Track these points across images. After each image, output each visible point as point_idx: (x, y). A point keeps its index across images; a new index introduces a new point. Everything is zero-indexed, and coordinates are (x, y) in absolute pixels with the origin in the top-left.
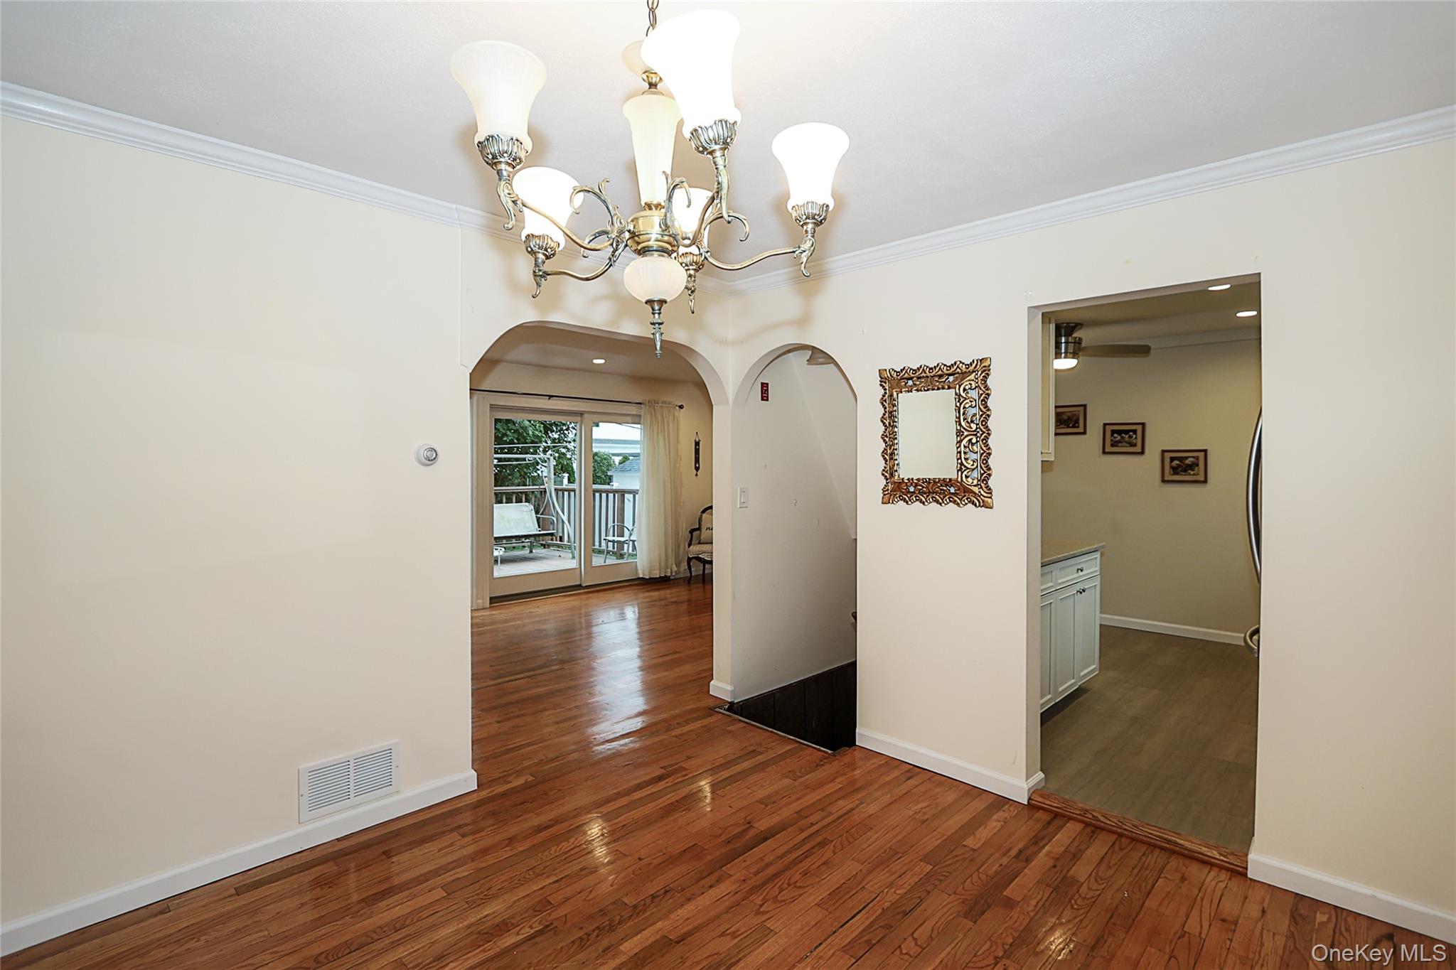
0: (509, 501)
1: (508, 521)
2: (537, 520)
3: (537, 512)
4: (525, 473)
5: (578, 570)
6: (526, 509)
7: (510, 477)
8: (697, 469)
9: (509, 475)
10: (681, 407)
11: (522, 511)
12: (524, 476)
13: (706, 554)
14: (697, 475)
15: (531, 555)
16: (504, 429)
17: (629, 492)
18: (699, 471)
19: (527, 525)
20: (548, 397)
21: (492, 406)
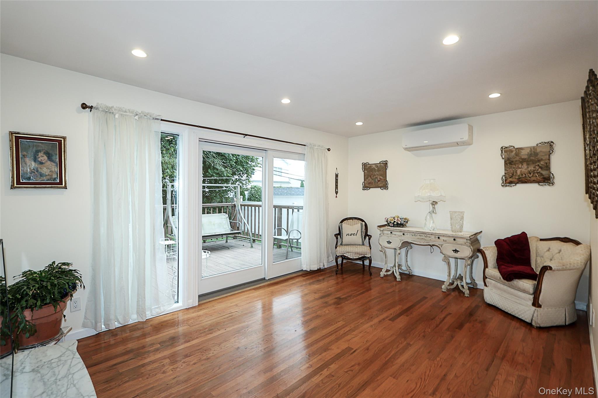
0: (214, 212)
1: (214, 224)
2: (230, 223)
3: (230, 218)
4: (222, 195)
5: (263, 267)
6: (224, 217)
7: (215, 198)
8: (337, 193)
9: (214, 197)
10: (329, 150)
11: (222, 218)
12: (221, 197)
13: (349, 254)
14: (336, 197)
15: (227, 245)
16: (212, 172)
17: (284, 207)
18: (338, 194)
19: (225, 227)
20: (243, 136)
21: (201, 140)
